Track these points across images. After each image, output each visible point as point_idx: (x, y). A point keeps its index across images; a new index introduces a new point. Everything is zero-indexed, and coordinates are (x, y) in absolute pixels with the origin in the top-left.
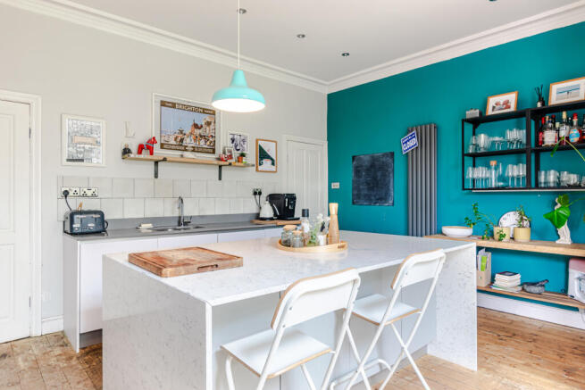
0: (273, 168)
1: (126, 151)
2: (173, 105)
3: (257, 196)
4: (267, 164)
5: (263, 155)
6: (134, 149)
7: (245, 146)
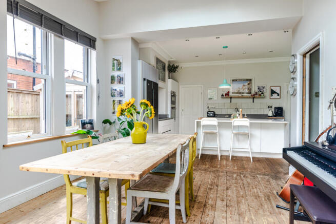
0: (279, 97)
1: (222, 95)
2: (236, 80)
3: (270, 108)
4: (275, 96)
5: (273, 92)
6: (224, 95)
7: (264, 90)
